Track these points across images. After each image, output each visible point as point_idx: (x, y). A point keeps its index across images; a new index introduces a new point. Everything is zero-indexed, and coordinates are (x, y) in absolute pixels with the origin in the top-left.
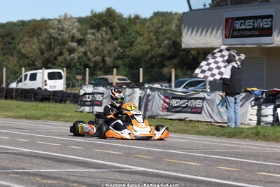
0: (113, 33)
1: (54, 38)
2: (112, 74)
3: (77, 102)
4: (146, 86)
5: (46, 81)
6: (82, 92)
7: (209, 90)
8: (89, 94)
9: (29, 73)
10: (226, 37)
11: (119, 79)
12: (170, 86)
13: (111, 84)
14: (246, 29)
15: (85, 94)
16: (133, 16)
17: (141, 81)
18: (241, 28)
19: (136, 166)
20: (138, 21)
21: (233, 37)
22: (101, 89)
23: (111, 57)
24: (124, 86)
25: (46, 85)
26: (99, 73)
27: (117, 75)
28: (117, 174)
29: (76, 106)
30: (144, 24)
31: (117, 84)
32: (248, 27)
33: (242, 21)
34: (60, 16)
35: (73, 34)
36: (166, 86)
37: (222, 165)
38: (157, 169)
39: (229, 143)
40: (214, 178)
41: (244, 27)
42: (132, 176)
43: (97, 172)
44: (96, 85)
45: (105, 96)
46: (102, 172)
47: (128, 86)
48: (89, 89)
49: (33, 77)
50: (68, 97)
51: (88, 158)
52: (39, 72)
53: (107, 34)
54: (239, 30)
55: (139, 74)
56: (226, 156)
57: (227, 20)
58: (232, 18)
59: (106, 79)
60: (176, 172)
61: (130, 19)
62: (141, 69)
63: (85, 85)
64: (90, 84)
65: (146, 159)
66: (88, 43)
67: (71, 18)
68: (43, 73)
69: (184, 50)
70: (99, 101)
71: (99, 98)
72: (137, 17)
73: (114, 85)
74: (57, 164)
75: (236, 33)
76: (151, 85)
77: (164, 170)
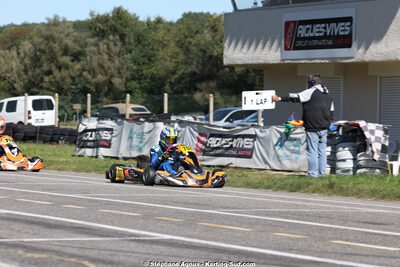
0: (124, 43)
1: (40, 50)
2: (124, 102)
3: (75, 143)
4: (173, 118)
5: (29, 112)
6: (81, 128)
7: (262, 125)
8: (91, 130)
9: (6, 101)
10: (286, 49)
11: (134, 109)
12: (208, 119)
13: (123, 117)
14: (314, 38)
15: (86, 131)
16: (153, 19)
17: (166, 112)
18: (307, 35)
19: (160, 232)
20: (161, 25)
21: (296, 48)
22: (109, 123)
23: (121, 78)
24: (142, 119)
25: (30, 118)
26: (105, 100)
27: (131, 102)
28: (132, 244)
29: (73, 147)
30: (169, 31)
31: (131, 115)
32: (317, 35)
33: (308, 26)
34: (48, 19)
35: (66, 46)
36: (201, 119)
37: (281, 230)
38: (189, 236)
39: (292, 200)
40: (270, 248)
41: (312, 35)
42: (154, 246)
43: (104, 241)
44: (101, 118)
45: (115, 133)
46: (111, 242)
47: (148, 118)
48: (91, 123)
49: (12, 107)
50: (62, 135)
51: (91, 221)
52: (20, 100)
53: (115, 45)
54: (305, 38)
55: (162, 101)
56: (287, 218)
57: (288, 24)
58: (295, 22)
59: (116, 110)
60: (217, 241)
61: (149, 23)
62: (166, 95)
63: (86, 117)
64: (93, 116)
65: (173, 223)
66: (88, 58)
67: (64, 22)
68: (25, 100)
69: (227, 66)
70: (106, 140)
71: (105, 135)
72: (159, 21)
73: (127, 117)
74: (47, 231)
75: (299, 43)
76: (180, 118)
77: (198, 238)
